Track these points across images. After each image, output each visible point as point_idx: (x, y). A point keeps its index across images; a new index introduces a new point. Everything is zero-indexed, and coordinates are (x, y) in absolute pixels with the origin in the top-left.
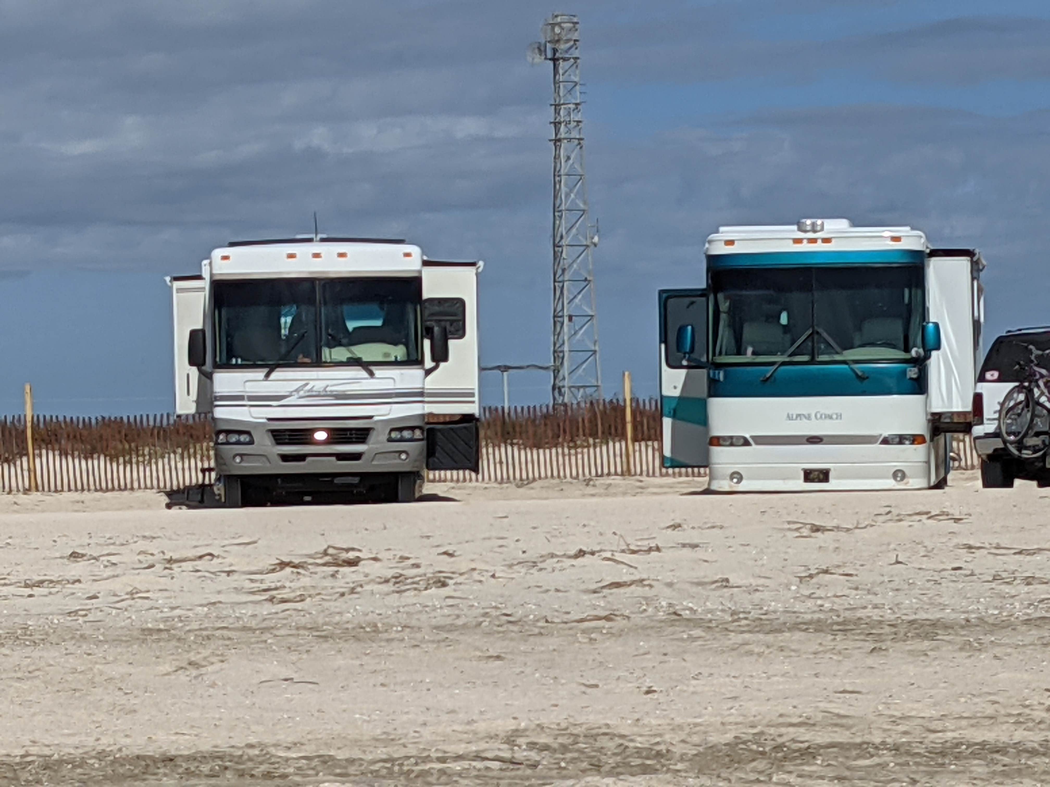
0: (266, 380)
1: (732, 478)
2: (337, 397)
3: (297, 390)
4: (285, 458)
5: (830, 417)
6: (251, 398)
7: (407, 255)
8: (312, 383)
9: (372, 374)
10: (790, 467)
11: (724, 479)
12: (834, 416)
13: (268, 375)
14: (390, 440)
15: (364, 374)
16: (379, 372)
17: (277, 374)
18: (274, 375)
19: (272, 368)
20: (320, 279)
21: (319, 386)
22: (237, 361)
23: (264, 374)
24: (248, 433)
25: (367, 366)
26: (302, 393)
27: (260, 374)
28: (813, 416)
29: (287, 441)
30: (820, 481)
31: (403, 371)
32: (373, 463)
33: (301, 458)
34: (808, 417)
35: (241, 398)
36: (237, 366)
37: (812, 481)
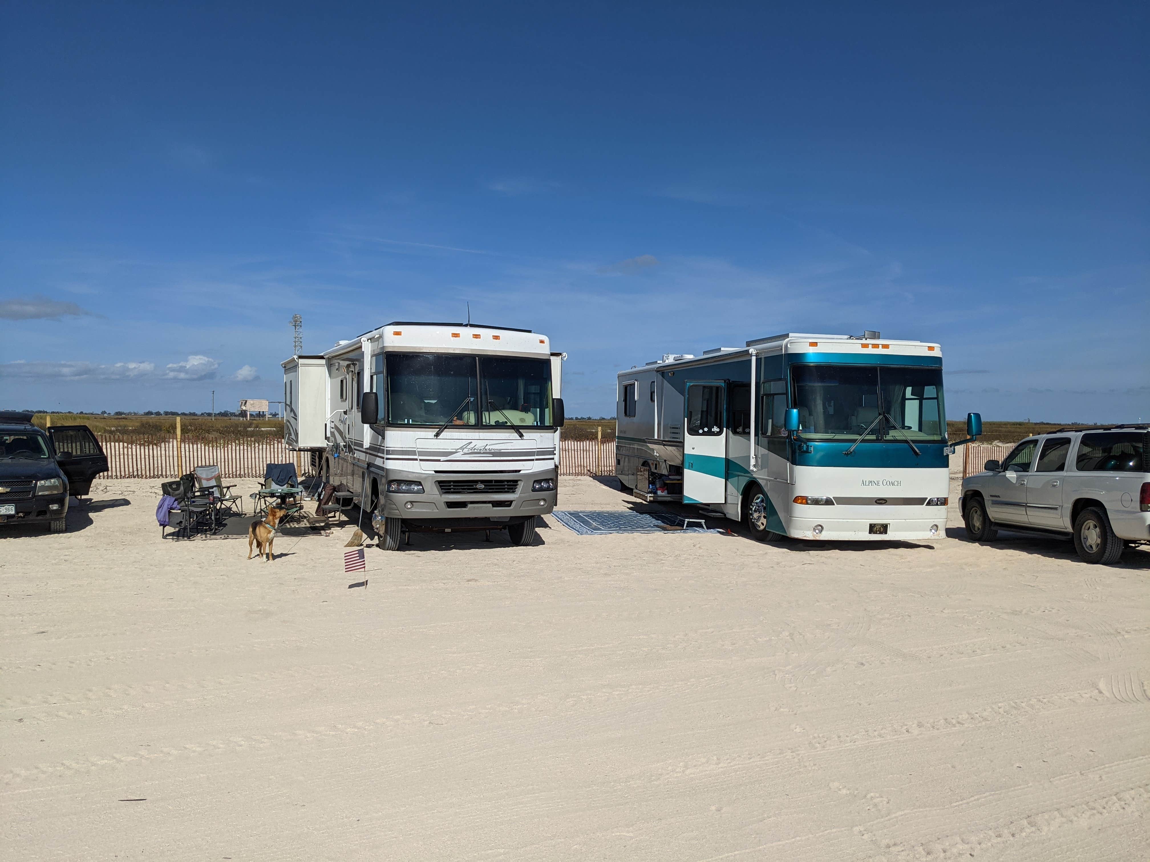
0: (437, 439)
1: (814, 530)
2: (494, 454)
3: (462, 448)
4: (451, 505)
5: (893, 484)
6: (421, 453)
7: (542, 342)
8: (474, 443)
9: (521, 436)
10: (860, 521)
11: (809, 530)
12: (896, 483)
13: (437, 435)
14: (534, 490)
15: (516, 436)
16: (527, 435)
17: (446, 434)
18: (443, 435)
19: (442, 429)
20: (478, 355)
21: (479, 445)
22: (408, 421)
23: (434, 433)
24: (419, 483)
25: (517, 429)
26: (466, 451)
27: (431, 433)
28: (881, 483)
29: (452, 490)
30: (881, 533)
31: (542, 434)
32: (521, 509)
33: (463, 505)
34: (878, 484)
35: (413, 453)
36: (408, 426)
37: (875, 533)
